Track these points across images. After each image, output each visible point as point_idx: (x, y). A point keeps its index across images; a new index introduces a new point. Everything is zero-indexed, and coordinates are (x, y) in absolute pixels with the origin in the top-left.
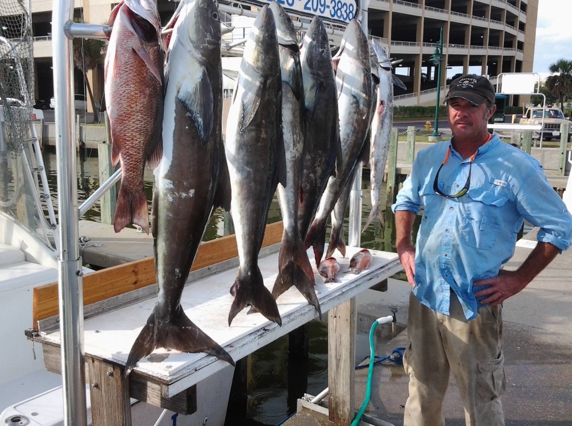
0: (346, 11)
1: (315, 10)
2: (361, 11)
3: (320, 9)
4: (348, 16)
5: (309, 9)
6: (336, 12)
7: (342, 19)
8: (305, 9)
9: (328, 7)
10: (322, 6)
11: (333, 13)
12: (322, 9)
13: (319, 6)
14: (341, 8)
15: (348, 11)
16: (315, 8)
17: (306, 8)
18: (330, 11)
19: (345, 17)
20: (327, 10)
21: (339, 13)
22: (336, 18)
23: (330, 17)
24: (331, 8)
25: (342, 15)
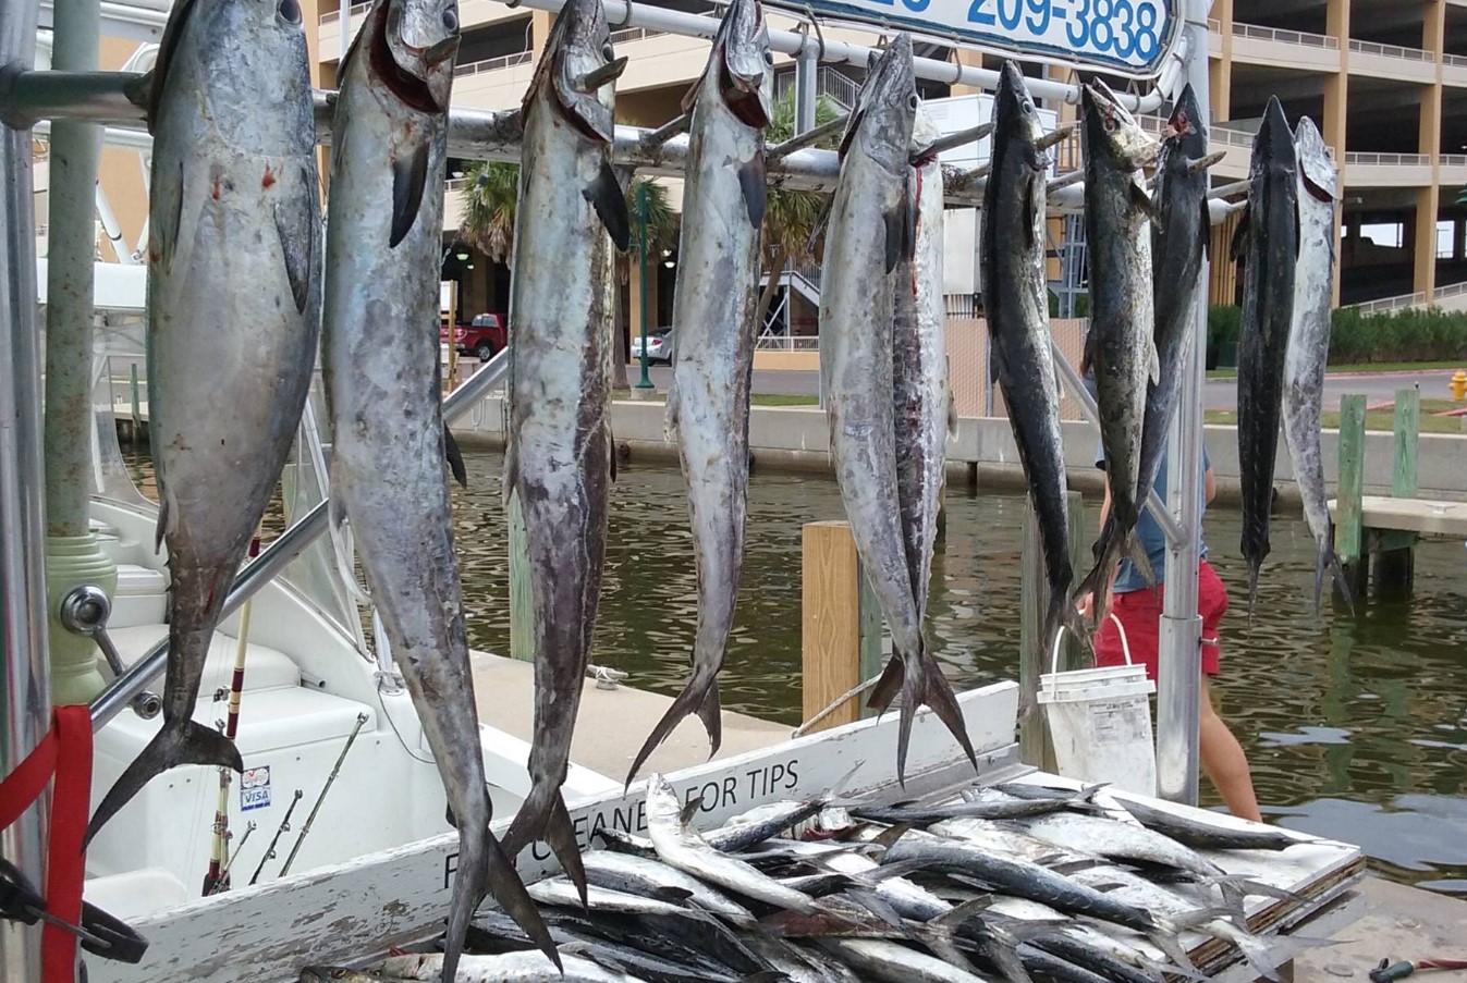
0: (1126, 27)
1: (1012, 25)
2: (1181, 25)
3: (1029, 21)
4: (1134, 43)
5: (989, 19)
6: (1089, 31)
7: (1112, 52)
8: (970, 20)
9: (1060, 13)
10: (1035, 9)
11: (1078, 34)
12: (1038, 20)
13: (1026, 11)
14: (1109, 17)
15: (1135, 27)
16: (1010, 16)
17: (974, 15)
18: (1069, 26)
19: (1124, 43)
20: (1056, 23)
21: (1102, 33)
22: (1089, 47)
23: (1067, 45)
24: (1071, 17)
25: (1112, 40)
